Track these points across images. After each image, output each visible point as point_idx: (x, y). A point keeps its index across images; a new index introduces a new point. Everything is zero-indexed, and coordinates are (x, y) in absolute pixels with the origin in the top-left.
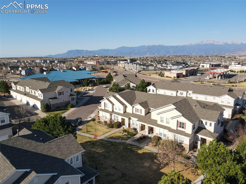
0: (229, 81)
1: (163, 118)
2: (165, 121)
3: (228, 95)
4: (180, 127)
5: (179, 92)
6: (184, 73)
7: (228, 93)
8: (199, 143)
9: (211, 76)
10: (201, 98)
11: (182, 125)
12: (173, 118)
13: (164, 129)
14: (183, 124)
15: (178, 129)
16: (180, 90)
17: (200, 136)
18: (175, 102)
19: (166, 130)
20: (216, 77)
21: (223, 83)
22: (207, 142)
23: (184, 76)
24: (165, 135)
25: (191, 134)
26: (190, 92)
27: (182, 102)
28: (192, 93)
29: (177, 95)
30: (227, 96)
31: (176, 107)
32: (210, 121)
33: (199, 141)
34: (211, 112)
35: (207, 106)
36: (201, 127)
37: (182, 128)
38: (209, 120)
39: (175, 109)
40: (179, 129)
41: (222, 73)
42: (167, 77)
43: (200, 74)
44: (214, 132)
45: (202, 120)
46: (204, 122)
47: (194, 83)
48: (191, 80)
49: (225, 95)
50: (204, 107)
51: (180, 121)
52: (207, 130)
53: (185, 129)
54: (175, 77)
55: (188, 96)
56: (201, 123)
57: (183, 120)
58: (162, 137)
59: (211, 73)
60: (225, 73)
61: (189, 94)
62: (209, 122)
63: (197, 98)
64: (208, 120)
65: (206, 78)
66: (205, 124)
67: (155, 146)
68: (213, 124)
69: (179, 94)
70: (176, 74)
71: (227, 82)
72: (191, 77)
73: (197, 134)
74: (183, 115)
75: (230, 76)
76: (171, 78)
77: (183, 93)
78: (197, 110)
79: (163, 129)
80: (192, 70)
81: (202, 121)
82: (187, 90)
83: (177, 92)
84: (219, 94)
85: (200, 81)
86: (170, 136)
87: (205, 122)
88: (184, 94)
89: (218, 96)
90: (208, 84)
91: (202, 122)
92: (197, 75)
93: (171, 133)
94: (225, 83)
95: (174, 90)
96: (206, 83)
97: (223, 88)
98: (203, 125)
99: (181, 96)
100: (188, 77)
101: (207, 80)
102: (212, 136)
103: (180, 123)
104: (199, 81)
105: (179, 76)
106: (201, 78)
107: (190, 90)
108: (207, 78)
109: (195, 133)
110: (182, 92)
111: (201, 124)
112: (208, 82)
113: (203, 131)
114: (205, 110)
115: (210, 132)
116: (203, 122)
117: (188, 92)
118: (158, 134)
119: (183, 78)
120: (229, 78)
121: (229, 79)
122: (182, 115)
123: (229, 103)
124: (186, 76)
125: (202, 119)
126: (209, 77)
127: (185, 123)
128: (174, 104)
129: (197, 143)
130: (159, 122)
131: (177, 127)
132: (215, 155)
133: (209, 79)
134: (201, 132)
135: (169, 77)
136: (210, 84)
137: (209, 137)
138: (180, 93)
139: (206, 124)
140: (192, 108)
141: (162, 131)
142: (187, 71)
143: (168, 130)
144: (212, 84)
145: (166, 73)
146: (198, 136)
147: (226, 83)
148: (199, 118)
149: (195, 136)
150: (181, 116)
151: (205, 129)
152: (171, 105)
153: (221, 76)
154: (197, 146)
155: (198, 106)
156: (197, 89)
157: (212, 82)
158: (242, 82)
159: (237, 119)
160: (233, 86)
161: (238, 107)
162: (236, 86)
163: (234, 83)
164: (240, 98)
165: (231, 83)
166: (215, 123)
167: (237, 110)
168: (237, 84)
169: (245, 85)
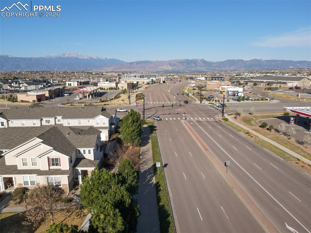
0: (101, 100)
1: (26, 159)
2: (29, 163)
3: (101, 115)
4: (53, 165)
5: (45, 119)
6: (47, 95)
7: (101, 113)
8: (80, 177)
9: (81, 96)
10: (74, 123)
11: (55, 162)
12: (40, 156)
13: (31, 175)
14: (57, 159)
15: (50, 168)
16: (45, 117)
17: (80, 169)
18: (41, 134)
19: (33, 175)
20: (86, 97)
21: (95, 103)
22: (88, 173)
23: (47, 99)
24: (32, 183)
25: (69, 169)
26: (59, 118)
27: (51, 132)
28: (62, 118)
29: (42, 125)
30: (101, 117)
31: (43, 141)
32: (88, 147)
33: (79, 175)
34: (87, 137)
35: (82, 131)
36: (79, 158)
37: (56, 165)
39: (42, 142)
40: (52, 167)
41: (92, 91)
42: (22, 101)
43: (68, 95)
44: (94, 160)
45: (79, 149)
46: (82, 150)
47: (62, 106)
48: (58, 103)
49: (99, 115)
50: (79, 133)
51: (51, 158)
52: (87, 159)
53: (60, 166)
54: (34, 101)
55: (57, 123)
56: (79, 153)
57: (55, 154)
58: (29, 186)
59: (80, 93)
60: (95, 91)
61: (58, 120)
62: (87, 150)
63: (69, 124)
64: (86, 148)
65: (75, 99)
67: (20, 203)
68: (92, 150)
69: (44, 123)
70: (35, 96)
71: (99, 101)
72: (57, 99)
73: (76, 168)
74: (55, 149)
75: (101, 95)
76: (29, 102)
77: (50, 120)
78: (72, 138)
79: (28, 175)
80: (58, 90)
81: (80, 150)
82: (54, 116)
83: (42, 120)
84: (93, 116)
85: (70, 103)
86: (41, 181)
88: (52, 122)
89: (93, 118)
90: (79, 105)
91: (79, 151)
92: (65, 96)
93: (42, 176)
94: (97, 102)
95: (37, 118)
96: (77, 104)
97: (96, 108)
98: (81, 154)
99: (47, 124)
100: (53, 99)
101: (77, 101)
102: (93, 164)
103: (53, 159)
104: (68, 103)
105: (40, 98)
106: (69, 99)
107: (59, 115)
108: (77, 99)
109: (73, 167)
110: (48, 119)
111: (79, 154)
112: (79, 103)
113: (83, 162)
114: (81, 137)
115: (90, 161)
116: (81, 151)
117: (56, 118)
118: (22, 184)
119: (46, 101)
120: (100, 96)
121: (100, 98)
122: (53, 148)
123: (104, 124)
124: (51, 97)
125: (79, 148)
126: (79, 97)
127: (59, 158)
128: (39, 137)
129: (77, 178)
130: (20, 167)
131: (49, 166)
132: (100, 184)
133: (79, 99)
134: (80, 163)
135: (26, 102)
136: (81, 105)
137: (90, 167)
138: (46, 121)
139: (85, 153)
140: (65, 137)
141: (28, 178)
142: (50, 91)
143: (36, 174)
144: (83, 105)
145: (21, 97)
146: (78, 169)
147: (98, 103)
148: (75, 147)
149: (74, 171)
150: (52, 150)
151: (85, 158)
152: (36, 139)
153: (92, 95)
154: (78, 182)
155: (72, 133)
156: (67, 113)
157: (83, 103)
158: (112, 99)
159: (114, 139)
160: (105, 105)
161: (113, 126)
162: (108, 105)
163: (106, 101)
164: (114, 117)
165: (103, 102)
166: (93, 149)
167: (113, 130)
168: (109, 103)
169: (116, 103)
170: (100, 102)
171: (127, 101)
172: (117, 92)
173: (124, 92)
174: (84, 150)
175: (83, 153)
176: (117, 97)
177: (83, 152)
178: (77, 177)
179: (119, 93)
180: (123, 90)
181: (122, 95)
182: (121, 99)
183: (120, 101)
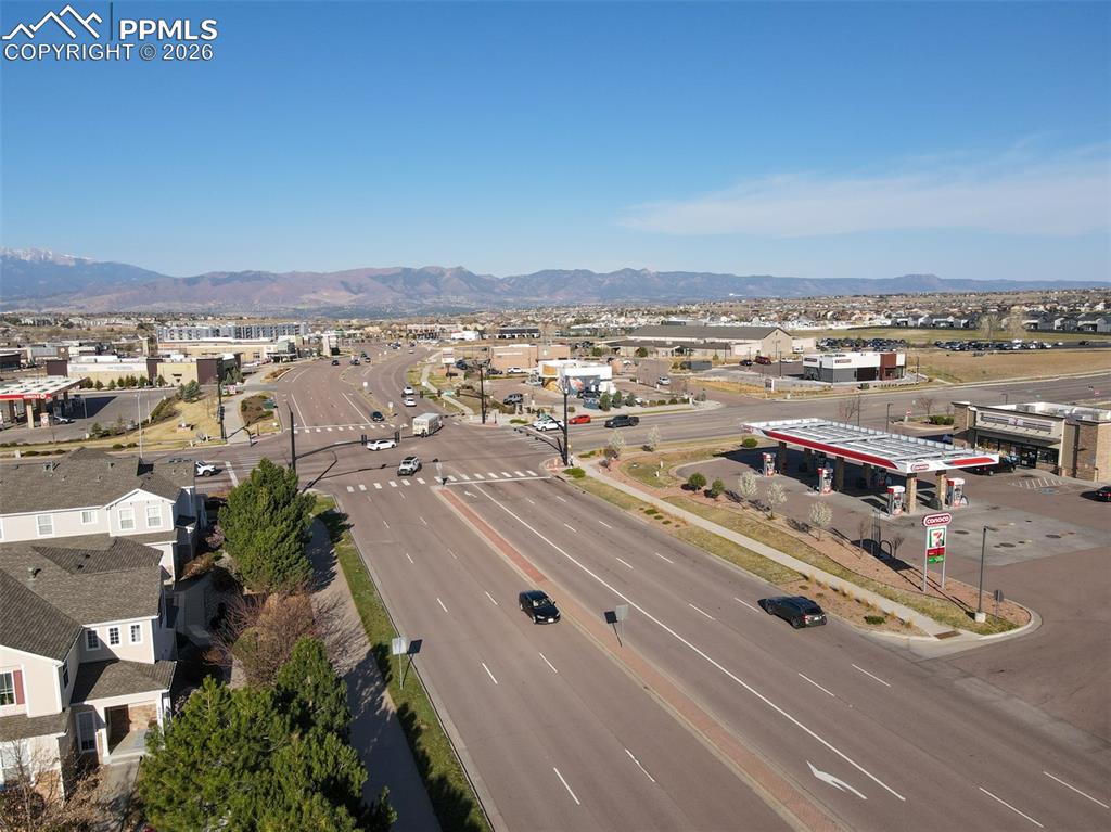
0: (96, 429)
7: (140, 480)
8: (102, 735)
14: (4, 679)
17: (100, 705)
20: (25, 420)
21: (70, 441)
22: (133, 716)
25: (60, 710)
30: (141, 496)
32: (132, 616)
33: (99, 727)
35: (88, 556)
36: (91, 662)
37: (3, 702)
38: (127, 617)
41: (47, 396)
44: (156, 661)
45: (94, 627)
46: (102, 631)
49: (131, 490)
50: (81, 567)
52: (125, 662)
53: (21, 701)
56: (90, 642)
62: (124, 626)
64: (121, 619)
66: (107, 640)
68: (146, 625)
71: (87, 436)
73: (86, 703)
78: (52, 588)
81: (93, 629)
84: (105, 495)
87: (108, 633)
89: (103, 504)
91: (92, 635)
94: (80, 440)
97: (112, 465)
98: (99, 647)
102: (153, 678)
109: (72, 701)
111: (91, 646)
113: (109, 674)
114: (91, 579)
115: (139, 667)
116: (98, 634)
120: (91, 414)
121: (93, 420)
123: (154, 521)
125: (93, 622)
127: (18, 673)
129: (91, 743)
132: (228, 740)
134: (100, 681)
136: (8, 456)
137: (144, 691)
139: (115, 637)
140: (22, 588)
144: (18, 455)
146: (92, 708)
147: (85, 440)
148: (75, 624)
149: (77, 715)
151: (116, 660)
153: (50, 411)
154: (95, 755)
155: (50, 569)
157: (14, 444)
158: (145, 424)
159: (196, 578)
160: (118, 447)
161: (189, 529)
162: (130, 446)
163: (119, 433)
164: (188, 492)
165: (106, 435)
166: (153, 621)
167: (189, 541)
168: (131, 438)
169: (164, 437)
170: (92, 438)
171: (210, 428)
172: (159, 394)
173: (191, 394)
174: (111, 630)
175: (108, 643)
176: (163, 414)
177: (109, 637)
178: (88, 738)
179: (169, 400)
180: (182, 387)
181: (180, 406)
182: (182, 420)
183: (179, 430)
